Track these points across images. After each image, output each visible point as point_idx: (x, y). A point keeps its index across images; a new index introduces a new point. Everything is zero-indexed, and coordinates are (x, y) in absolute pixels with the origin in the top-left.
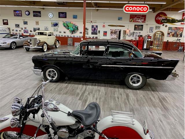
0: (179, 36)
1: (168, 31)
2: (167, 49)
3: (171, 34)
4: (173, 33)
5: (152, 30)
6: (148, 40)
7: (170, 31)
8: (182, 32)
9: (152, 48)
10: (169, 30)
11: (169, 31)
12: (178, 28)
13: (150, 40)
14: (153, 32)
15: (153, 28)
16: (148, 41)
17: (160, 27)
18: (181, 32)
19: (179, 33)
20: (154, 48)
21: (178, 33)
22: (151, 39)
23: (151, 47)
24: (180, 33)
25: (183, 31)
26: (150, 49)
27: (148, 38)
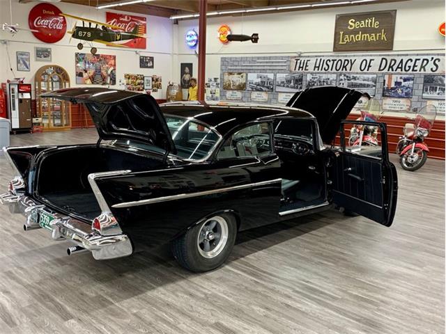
0: (108, 81)
1: (77, 67)
2: (84, 125)
3: (85, 75)
4: (91, 72)
5: (28, 63)
6: (20, 97)
7: (81, 65)
8: (115, 70)
9: (39, 124)
10: (77, 62)
11: (78, 65)
12: (103, 56)
13: (27, 96)
14: (31, 67)
15: (28, 54)
16: (21, 101)
17: (50, 53)
18: (112, 68)
19: (107, 71)
20: (46, 122)
21: (103, 72)
22: (30, 92)
23: (34, 120)
24: (109, 72)
25: (115, 65)
26: (35, 129)
27: (19, 92)
